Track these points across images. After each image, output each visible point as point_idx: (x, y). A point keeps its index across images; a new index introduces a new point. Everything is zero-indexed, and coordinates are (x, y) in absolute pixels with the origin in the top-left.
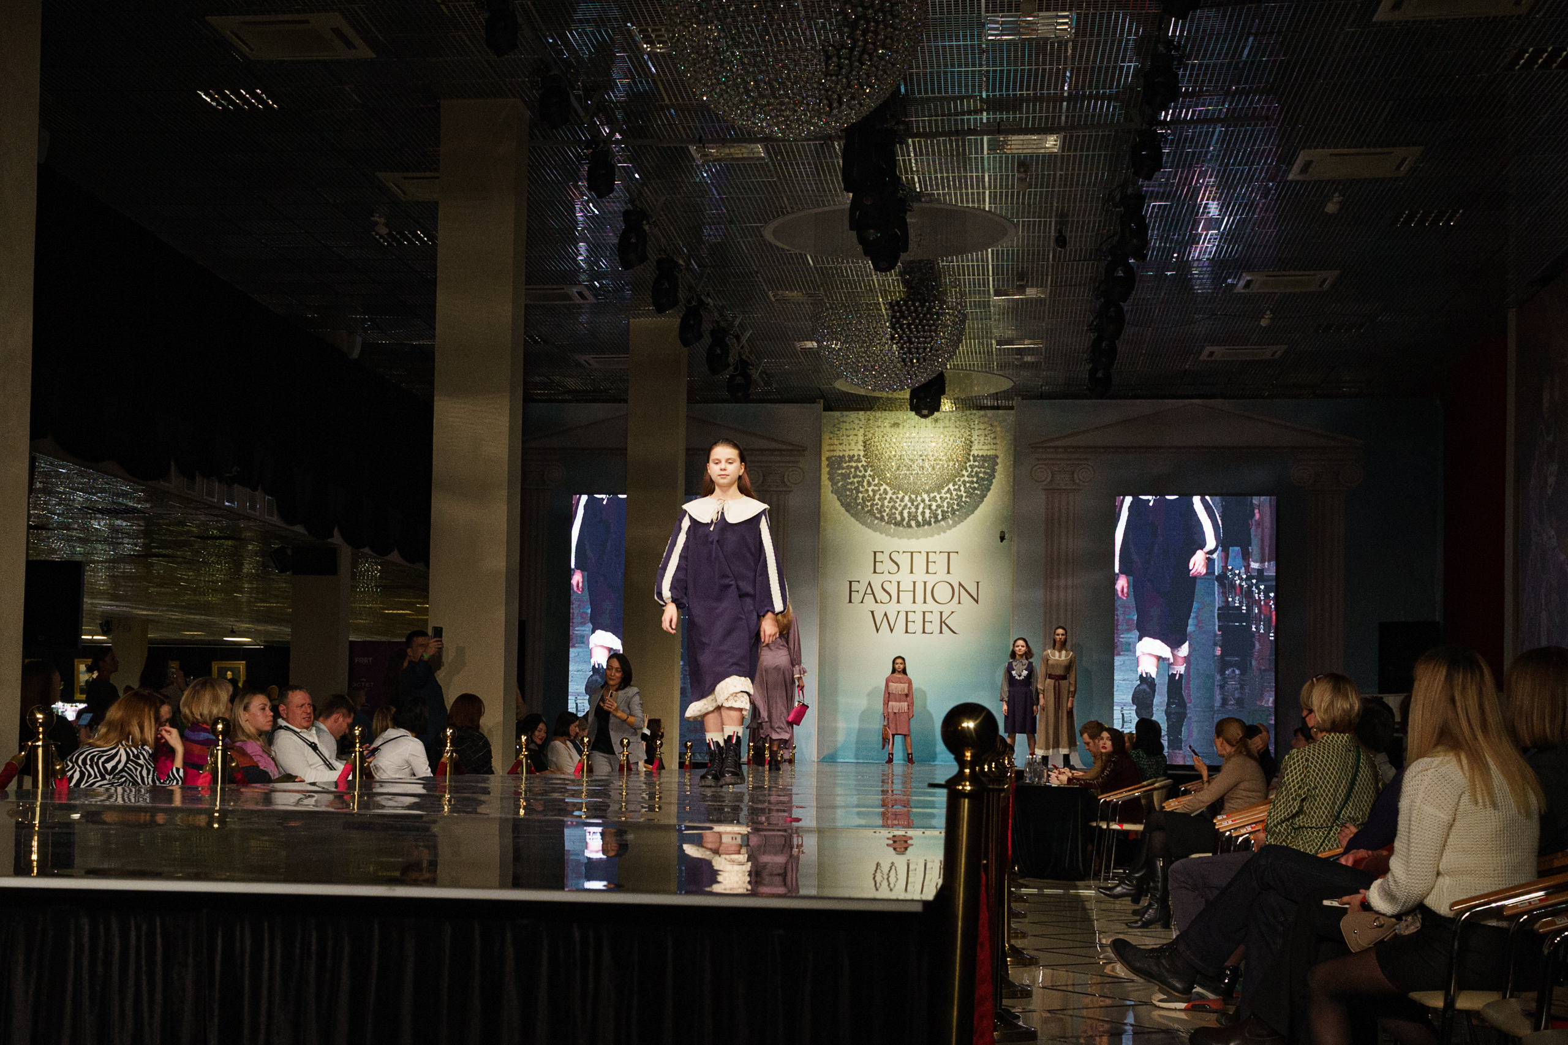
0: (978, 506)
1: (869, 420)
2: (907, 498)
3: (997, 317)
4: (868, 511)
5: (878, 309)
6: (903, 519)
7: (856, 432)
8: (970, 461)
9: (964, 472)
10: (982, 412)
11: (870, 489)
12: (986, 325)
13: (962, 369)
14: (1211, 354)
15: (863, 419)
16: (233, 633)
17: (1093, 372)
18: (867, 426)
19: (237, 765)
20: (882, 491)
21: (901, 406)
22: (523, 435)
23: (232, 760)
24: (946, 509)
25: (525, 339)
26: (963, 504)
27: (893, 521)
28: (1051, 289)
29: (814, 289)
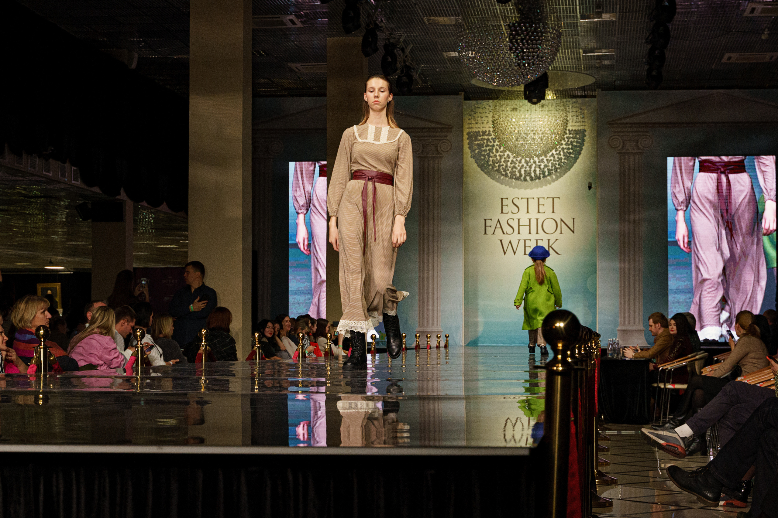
0: (573, 165)
1: (496, 106)
2: (523, 161)
3: (583, 34)
4: (497, 170)
5: (500, 29)
6: (521, 175)
7: (487, 115)
8: (566, 134)
9: (563, 142)
10: (574, 100)
11: (498, 154)
12: (576, 39)
13: (560, 70)
14: (729, 58)
15: (492, 106)
16: (51, 264)
17: (649, 71)
18: (495, 111)
19: (54, 359)
20: (506, 156)
21: (518, 96)
22: (253, 120)
23: (51, 355)
24: (550, 168)
25: (253, 54)
26: (562, 164)
27: (514, 177)
28: (619, 15)
29: (456, 16)
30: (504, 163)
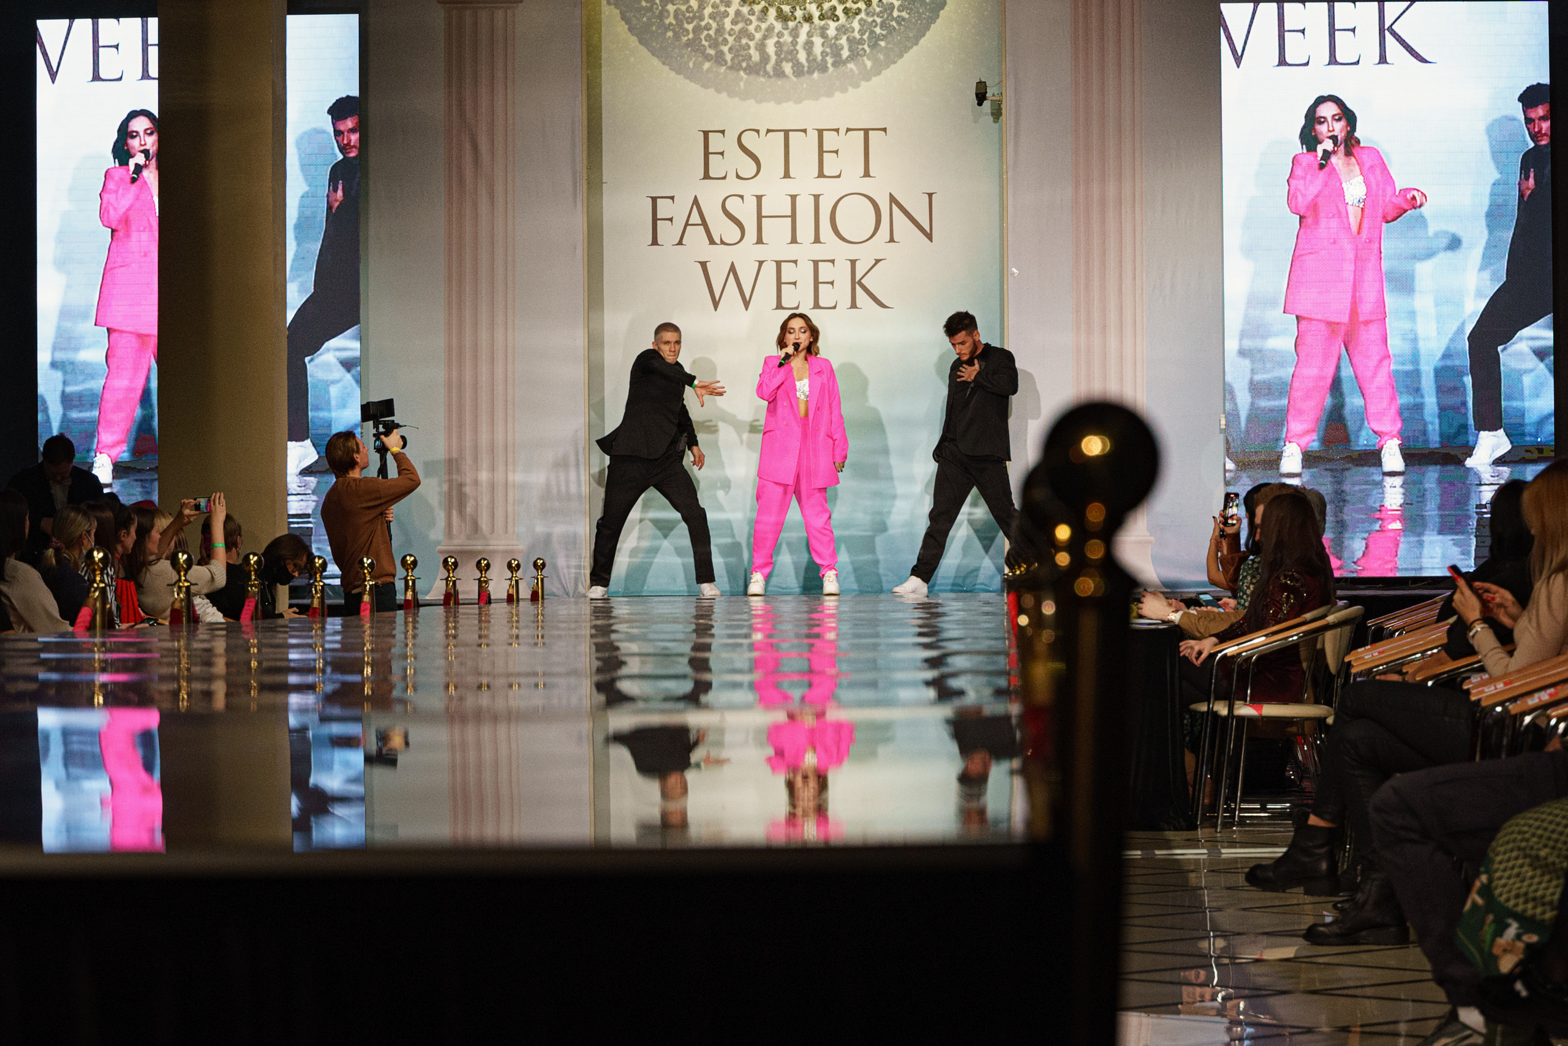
0: (928, 28)
4: (688, 44)
6: (765, 58)
24: (856, 36)
26: (894, 23)
27: (744, 65)
30: (711, 21)
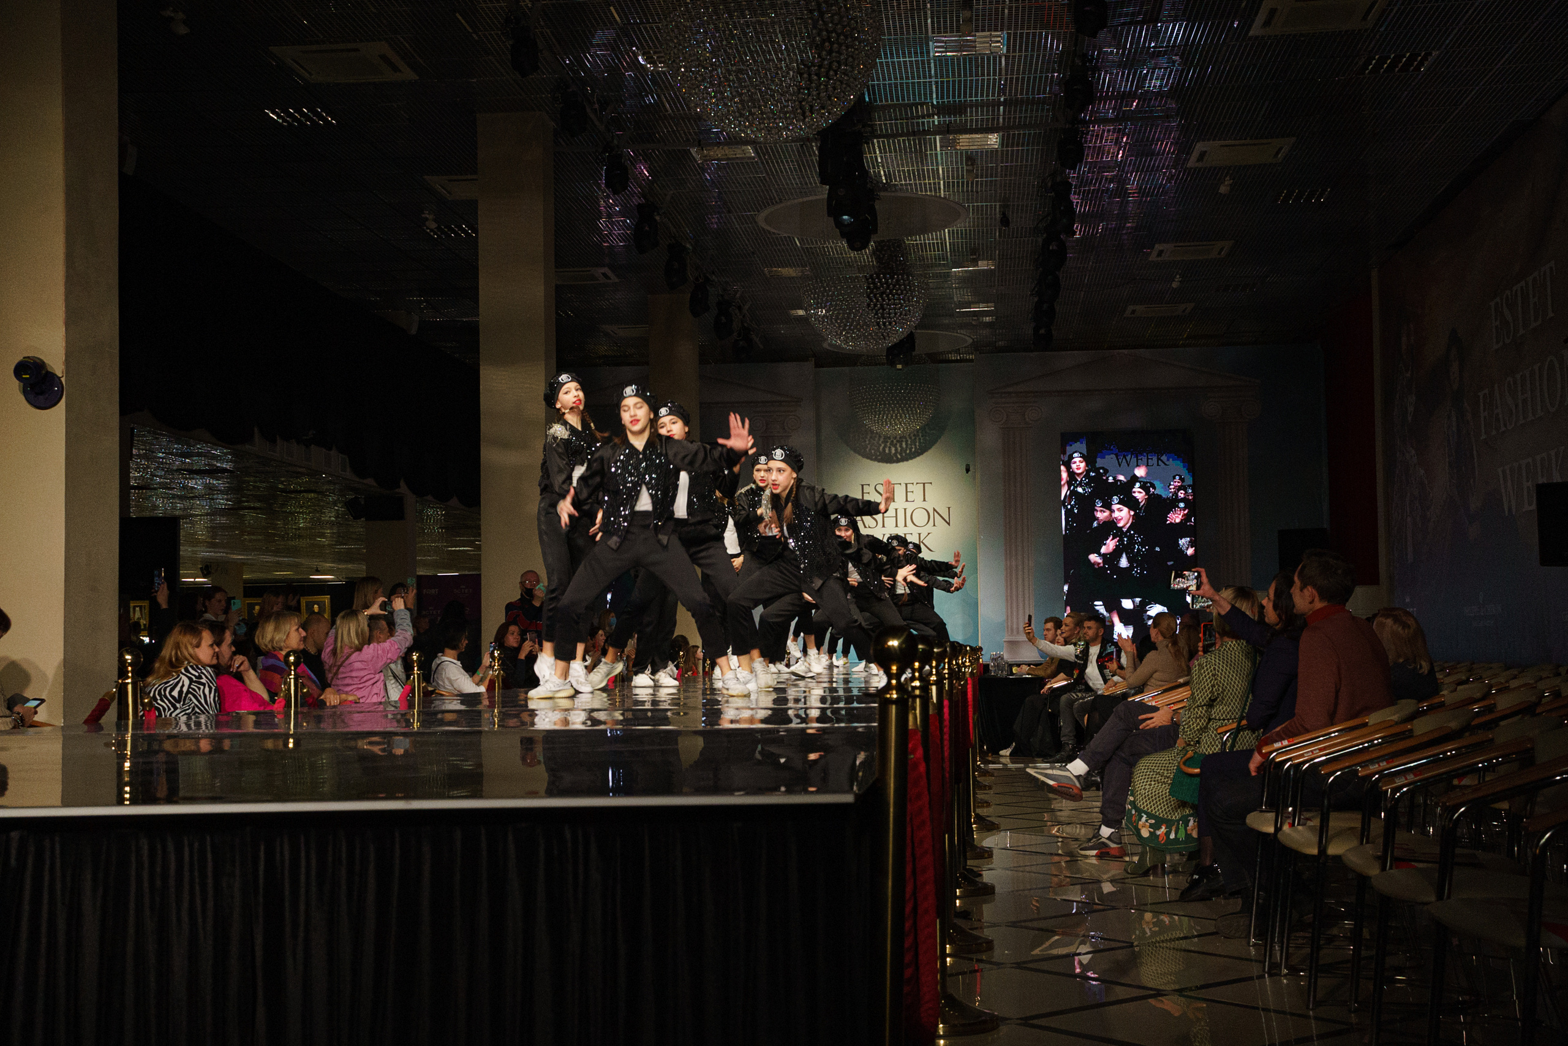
3: (957, 285)
12: (947, 292)
14: (1133, 312)
16: (317, 572)
17: (1036, 330)
25: (557, 314)
28: (999, 262)
29: (802, 266)
